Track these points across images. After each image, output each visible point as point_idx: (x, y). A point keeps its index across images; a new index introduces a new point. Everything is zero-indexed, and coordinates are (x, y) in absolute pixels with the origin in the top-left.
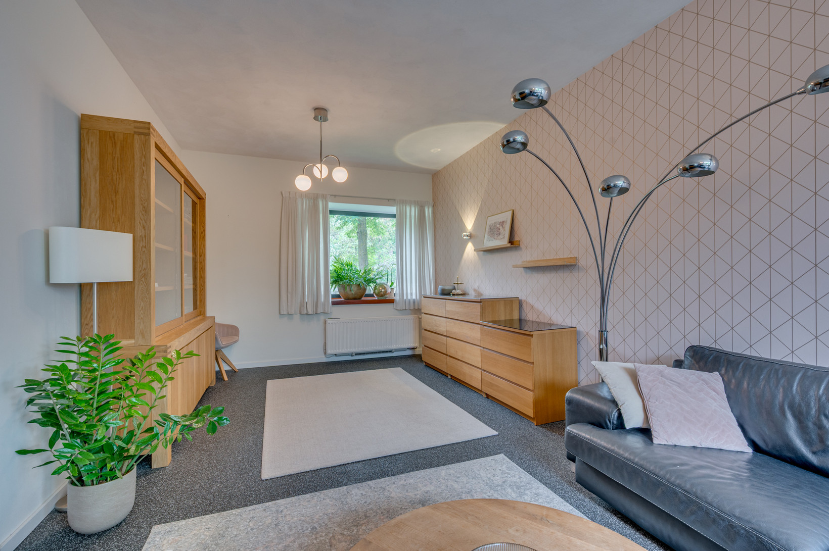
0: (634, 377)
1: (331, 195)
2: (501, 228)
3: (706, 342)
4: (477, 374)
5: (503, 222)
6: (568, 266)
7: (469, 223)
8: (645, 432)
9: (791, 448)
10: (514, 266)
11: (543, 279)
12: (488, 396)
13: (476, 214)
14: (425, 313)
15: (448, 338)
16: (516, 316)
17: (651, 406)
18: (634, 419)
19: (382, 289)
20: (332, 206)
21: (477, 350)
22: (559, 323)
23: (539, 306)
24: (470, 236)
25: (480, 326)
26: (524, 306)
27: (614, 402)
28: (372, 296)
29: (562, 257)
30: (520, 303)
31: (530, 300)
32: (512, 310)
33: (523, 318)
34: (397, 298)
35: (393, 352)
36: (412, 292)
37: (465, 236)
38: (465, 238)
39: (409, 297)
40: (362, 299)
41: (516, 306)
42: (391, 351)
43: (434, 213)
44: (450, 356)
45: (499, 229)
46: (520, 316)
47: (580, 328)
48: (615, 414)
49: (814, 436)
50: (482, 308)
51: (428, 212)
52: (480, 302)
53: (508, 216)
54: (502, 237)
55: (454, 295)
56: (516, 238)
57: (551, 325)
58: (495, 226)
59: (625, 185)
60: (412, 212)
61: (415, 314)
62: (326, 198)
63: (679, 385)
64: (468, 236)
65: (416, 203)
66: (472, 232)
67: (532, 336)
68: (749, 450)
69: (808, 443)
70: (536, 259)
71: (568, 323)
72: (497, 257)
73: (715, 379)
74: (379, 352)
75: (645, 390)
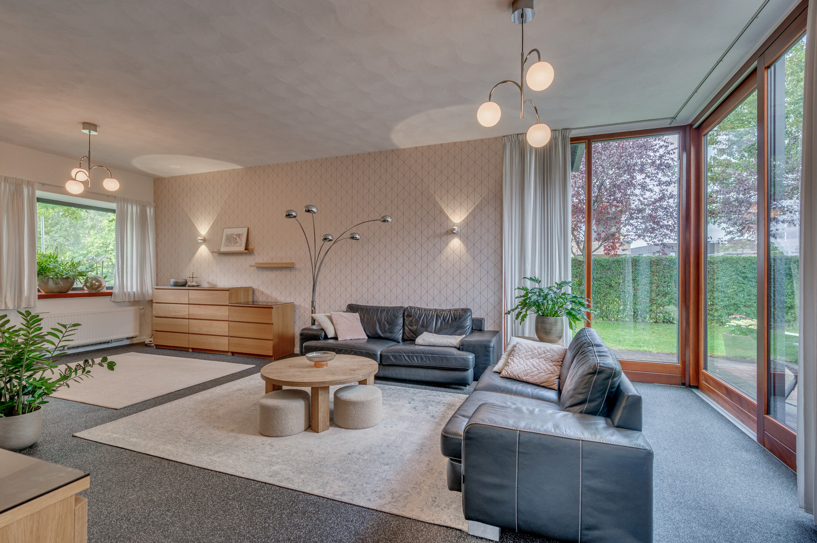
0: (330, 318)
1: (40, 183)
2: (238, 239)
3: (354, 303)
4: (225, 341)
5: (240, 234)
6: (288, 267)
7: (203, 229)
8: (336, 338)
9: (377, 333)
10: (250, 266)
11: (272, 275)
12: (233, 353)
13: (211, 224)
14: (156, 303)
15: (190, 320)
16: (250, 300)
17: (337, 327)
18: (331, 334)
19: (96, 282)
20: (39, 194)
21: (226, 324)
22: (282, 301)
23: (267, 292)
24: (204, 240)
25: (228, 307)
26: (256, 292)
27: (323, 329)
28: (82, 289)
29: (275, 262)
30: (253, 291)
31: (261, 288)
32: (248, 295)
33: (255, 300)
34: (116, 291)
35: (111, 343)
36: (132, 286)
37: (199, 239)
38: (199, 241)
39: (129, 290)
40: (69, 293)
41: (251, 293)
42: (109, 342)
43: (155, 213)
44: (192, 334)
45: (236, 239)
46: (253, 299)
47: (296, 303)
48: (323, 334)
49: (383, 328)
50: (230, 295)
51: (150, 212)
52: (229, 290)
53: (244, 231)
54: (239, 245)
55: (189, 286)
56: (250, 247)
57: (276, 302)
58: (231, 236)
59: (331, 239)
60: (133, 210)
61: (133, 306)
62: (33, 186)
63: (346, 318)
64: (202, 240)
65: (137, 203)
66: (207, 238)
67: (272, 308)
68: (367, 338)
69: (381, 331)
70: (266, 262)
71: (288, 300)
72: (233, 259)
73: (357, 315)
74: (96, 344)
75: (334, 322)
